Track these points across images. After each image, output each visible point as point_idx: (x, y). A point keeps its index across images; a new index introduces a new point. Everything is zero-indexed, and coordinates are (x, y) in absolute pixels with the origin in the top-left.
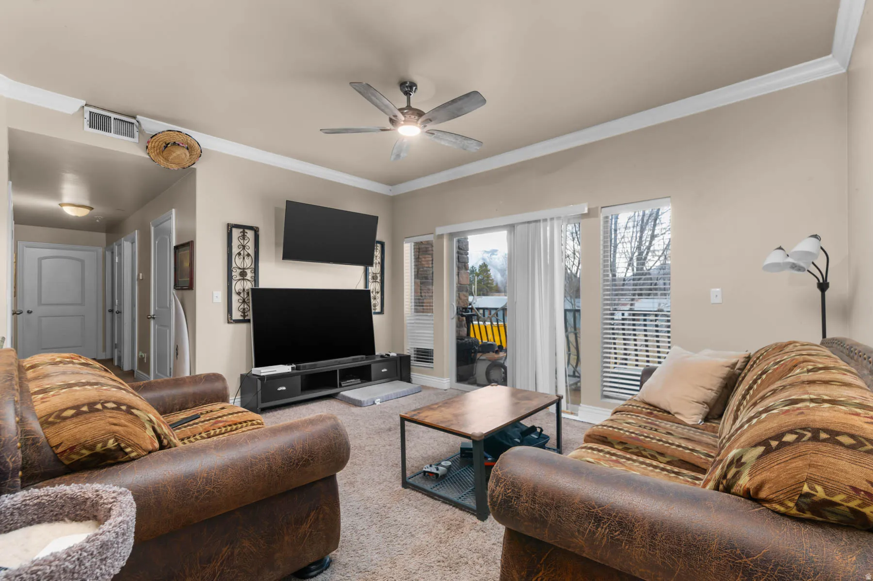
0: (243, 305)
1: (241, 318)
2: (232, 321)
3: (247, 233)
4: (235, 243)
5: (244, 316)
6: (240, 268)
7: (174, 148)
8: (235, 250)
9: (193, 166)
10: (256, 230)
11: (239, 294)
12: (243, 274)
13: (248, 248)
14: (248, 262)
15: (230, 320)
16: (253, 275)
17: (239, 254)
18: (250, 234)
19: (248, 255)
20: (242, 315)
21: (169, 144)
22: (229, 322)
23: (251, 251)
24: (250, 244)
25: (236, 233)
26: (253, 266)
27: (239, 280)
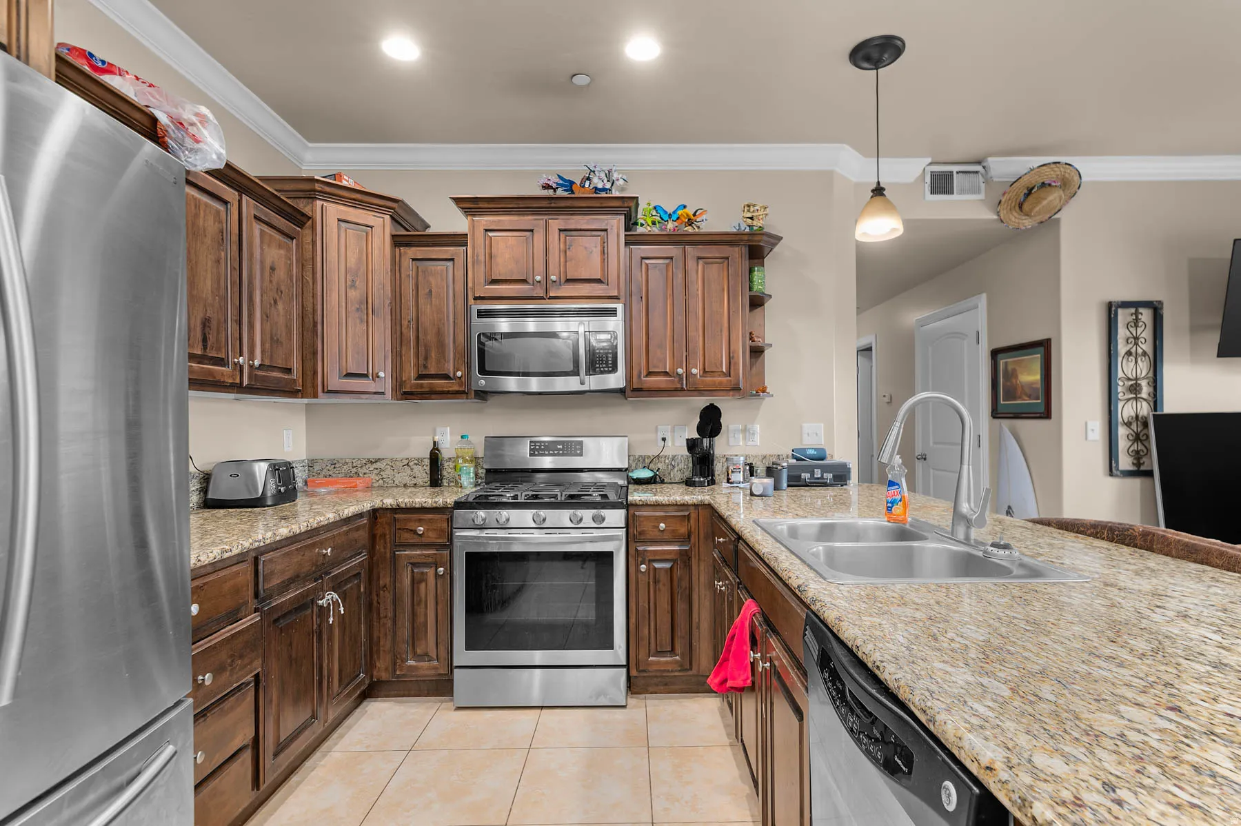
0: (1136, 444)
1: (1133, 468)
2: (1119, 473)
3: (1142, 314)
4: (1122, 333)
5: (1138, 463)
6: (1129, 379)
7: (1042, 193)
8: (1122, 349)
9: (1056, 216)
10: (1156, 309)
11: (1128, 424)
12: (1135, 389)
13: (1143, 342)
14: (1143, 368)
15: (1112, 470)
16: (1151, 390)
17: (1129, 353)
18: (1146, 315)
19: (1144, 354)
20: (1135, 462)
21: (1033, 188)
22: (1111, 474)
23: (1147, 347)
24: (1146, 334)
25: (1123, 316)
26: (1151, 374)
27: (1129, 400)
